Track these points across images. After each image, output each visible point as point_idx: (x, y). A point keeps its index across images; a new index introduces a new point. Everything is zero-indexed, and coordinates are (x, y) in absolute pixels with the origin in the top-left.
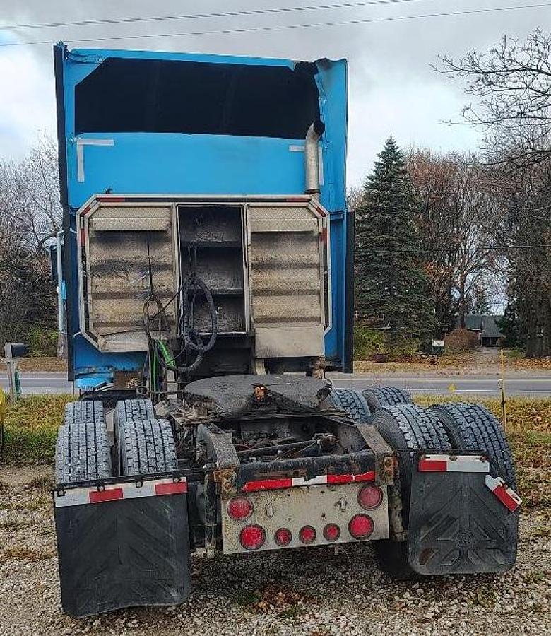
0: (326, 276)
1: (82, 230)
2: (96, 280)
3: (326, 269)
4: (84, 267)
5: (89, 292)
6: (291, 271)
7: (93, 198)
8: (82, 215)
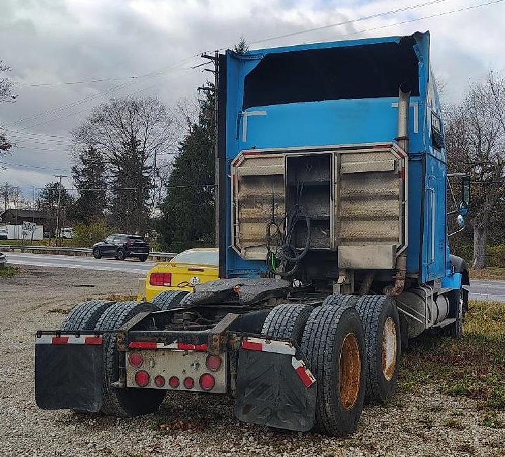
0: (403, 205)
1: (234, 176)
2: (243, 209)
3: (403, 200)
4: (234, 201)
5: (237, 217)
6: (378, 202)
7: (241, 153)
8: (234, 165)
